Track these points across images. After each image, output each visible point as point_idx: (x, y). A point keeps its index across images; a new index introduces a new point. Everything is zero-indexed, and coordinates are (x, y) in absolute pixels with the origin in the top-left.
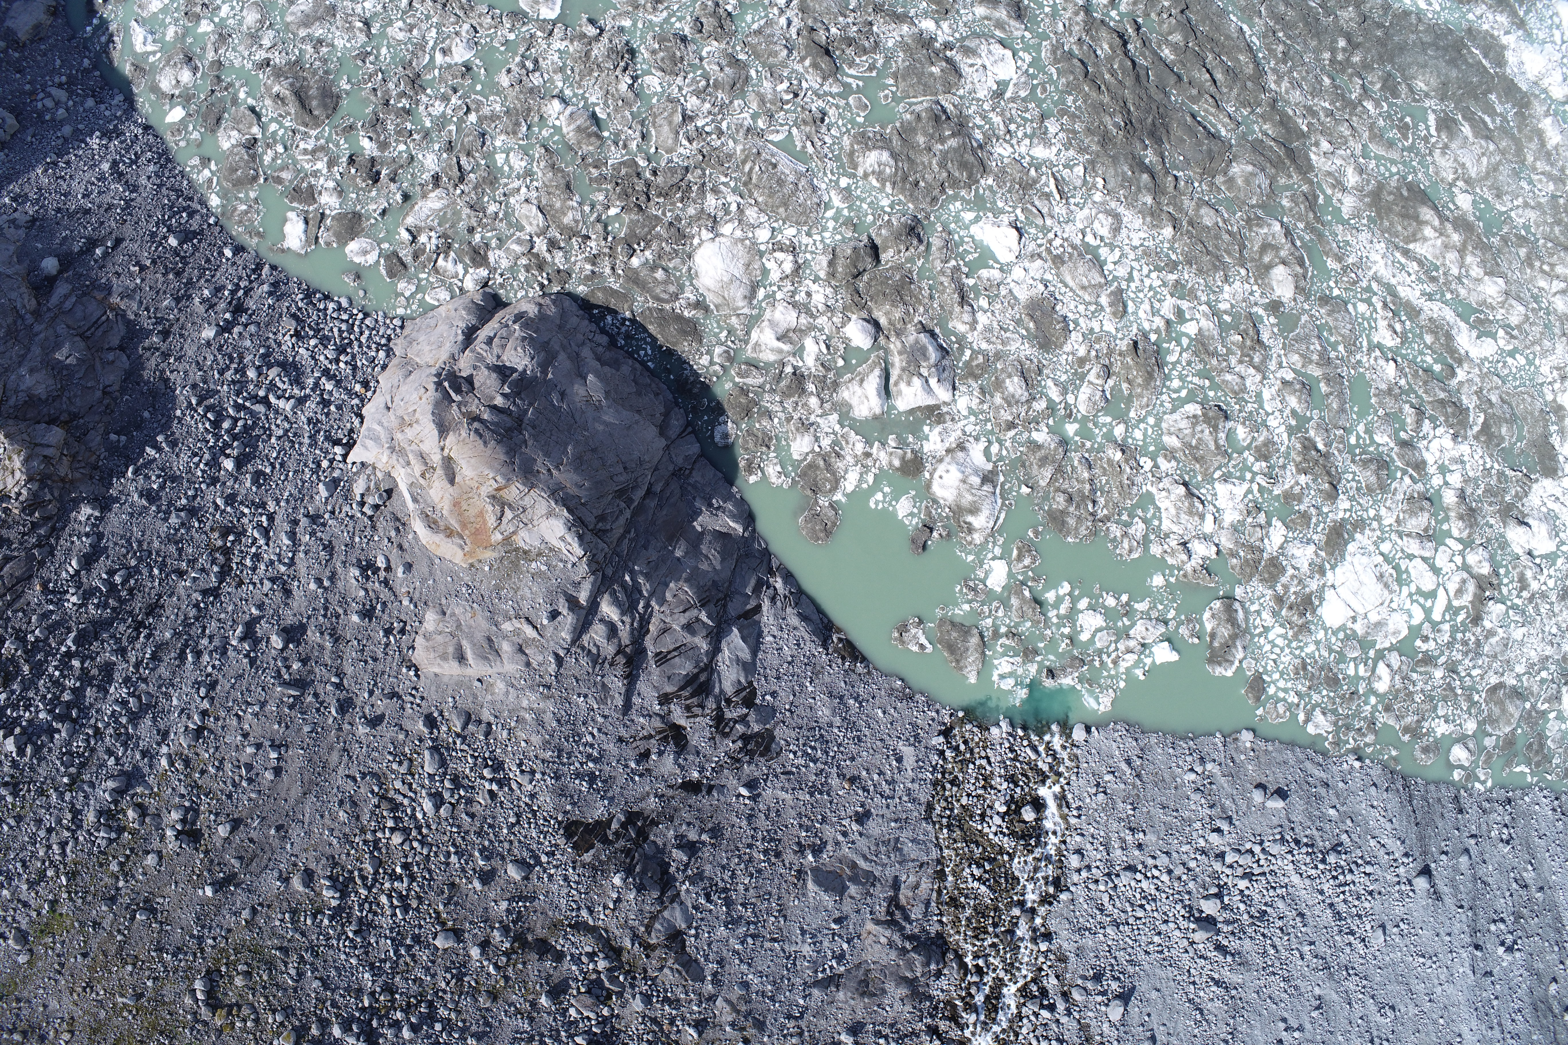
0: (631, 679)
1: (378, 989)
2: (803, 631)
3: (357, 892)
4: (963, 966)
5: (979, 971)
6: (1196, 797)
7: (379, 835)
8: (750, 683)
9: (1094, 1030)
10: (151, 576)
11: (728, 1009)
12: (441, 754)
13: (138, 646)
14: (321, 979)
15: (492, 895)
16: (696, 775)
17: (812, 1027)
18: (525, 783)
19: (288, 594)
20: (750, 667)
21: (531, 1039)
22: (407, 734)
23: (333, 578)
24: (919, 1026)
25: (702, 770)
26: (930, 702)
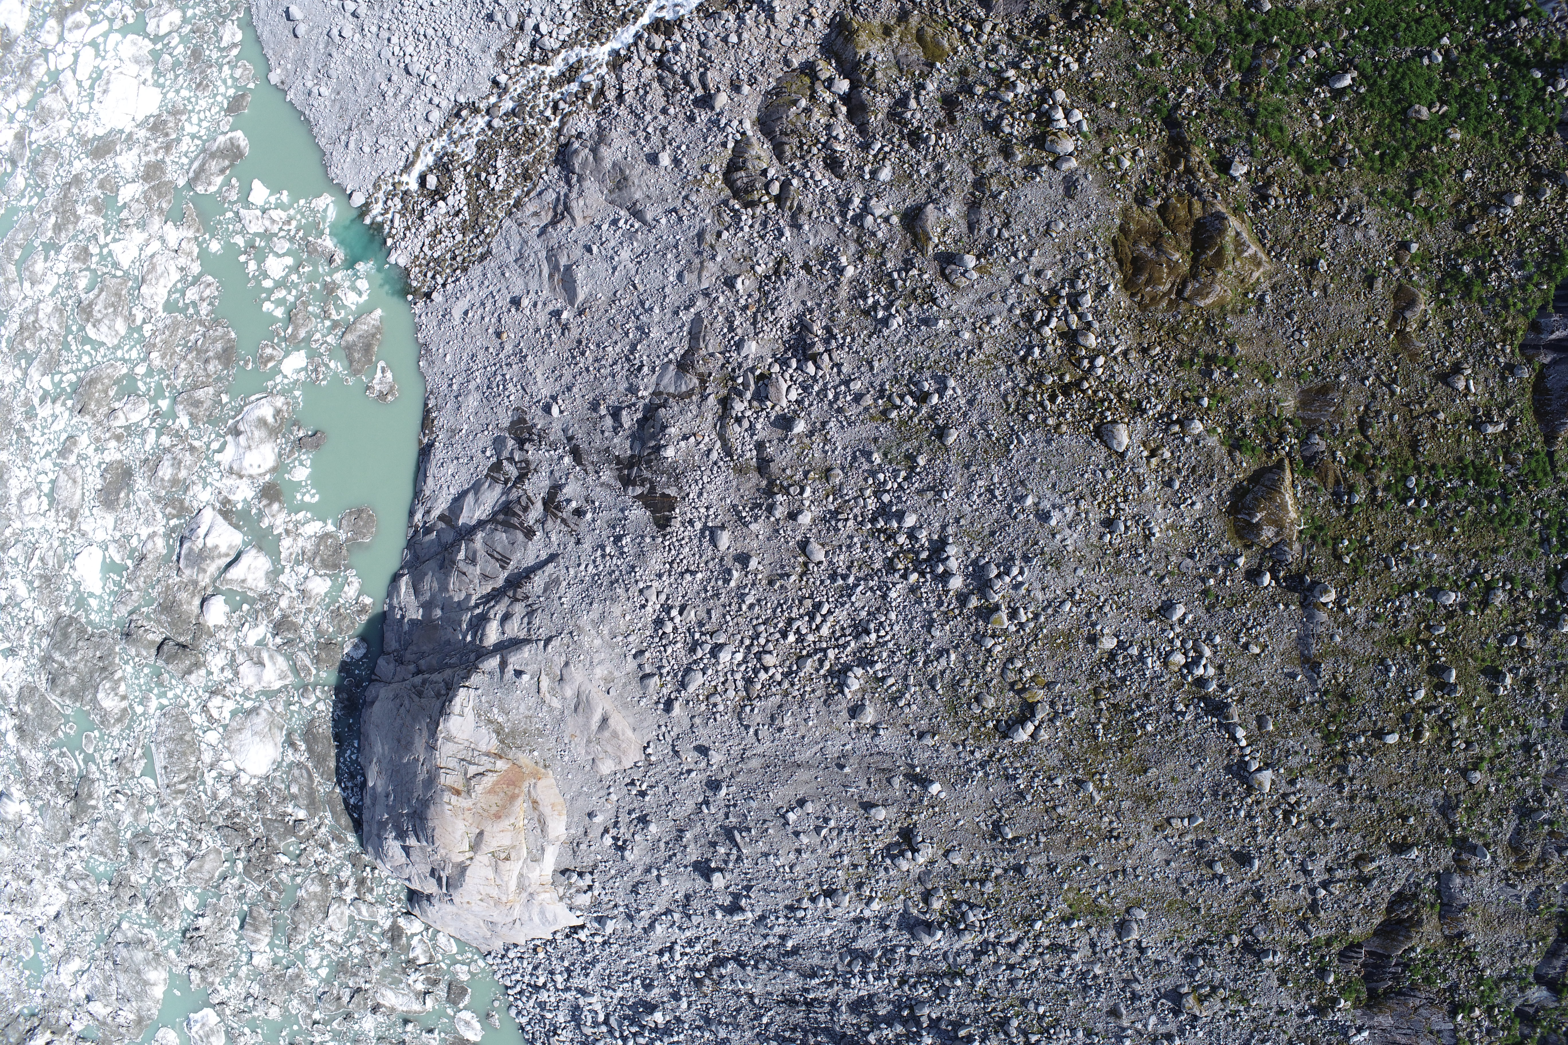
0: (528, 573)
1: (897, 575)
2: (432, 470)
3: (837, 659)
4: (563, 123)
5: (555, 109)
6: (332, 73)
7: (778, 677)
8: (486, 476)
10: (771, 1022)
11: (705, 274)
12: (683, 677)
13: (819, 995)
14: (929, 632)
15: (754, 544)
16: (566, 460)
17: (676, 193)
18: (654, 590)
19: (687, 897)
20: (476, 487)
21: (840, 410)
22: (693, 717)
23: (648, 870)
24: (623, 111)
25: (561, 458)
26: (418, 328)
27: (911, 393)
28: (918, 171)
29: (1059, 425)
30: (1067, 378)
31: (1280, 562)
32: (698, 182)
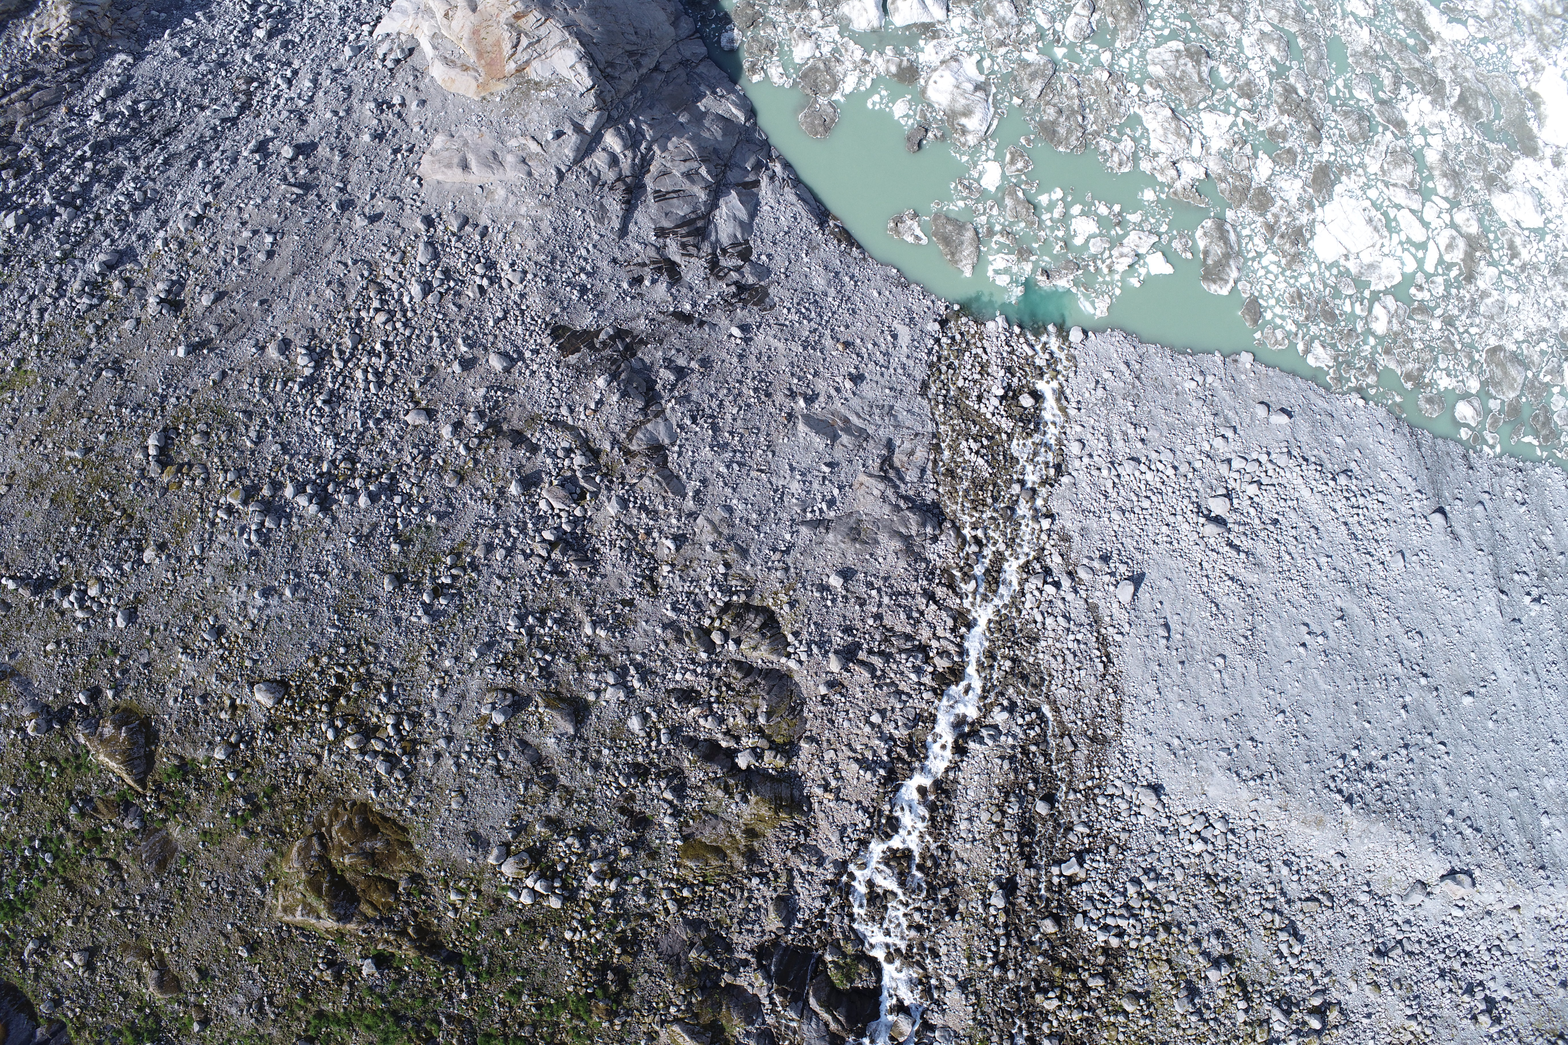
0: (629, 206)
1: (339, 457)
2: (800, 207)
3: (332, 365)
4: (960, 537)
5: (977, 541)
6: (1199, 404)
7: (363, 313)
8: (747, 242)
9: (1103, 612)
10: (174, 108)
11: (709, 528)
12: (435, 249)
13: (151, 155)
14: (281, 444)
15: (470, 382)
16: (688, 307)
17: (799, 565)
18: (516, 282)
19: (304, 122)
20: (747, 227)
21: (496, 526)
22: (404, 231)
23: (348, 111)
24: (914, 587)
25: (694, 305)
26: (925, 292)
27: (451, 586)
28: (610, 749)
29: (316, 663)
30: (342, 701)
31: (85, 719)
32: (789, 589)
